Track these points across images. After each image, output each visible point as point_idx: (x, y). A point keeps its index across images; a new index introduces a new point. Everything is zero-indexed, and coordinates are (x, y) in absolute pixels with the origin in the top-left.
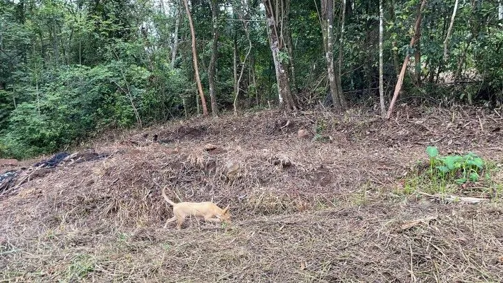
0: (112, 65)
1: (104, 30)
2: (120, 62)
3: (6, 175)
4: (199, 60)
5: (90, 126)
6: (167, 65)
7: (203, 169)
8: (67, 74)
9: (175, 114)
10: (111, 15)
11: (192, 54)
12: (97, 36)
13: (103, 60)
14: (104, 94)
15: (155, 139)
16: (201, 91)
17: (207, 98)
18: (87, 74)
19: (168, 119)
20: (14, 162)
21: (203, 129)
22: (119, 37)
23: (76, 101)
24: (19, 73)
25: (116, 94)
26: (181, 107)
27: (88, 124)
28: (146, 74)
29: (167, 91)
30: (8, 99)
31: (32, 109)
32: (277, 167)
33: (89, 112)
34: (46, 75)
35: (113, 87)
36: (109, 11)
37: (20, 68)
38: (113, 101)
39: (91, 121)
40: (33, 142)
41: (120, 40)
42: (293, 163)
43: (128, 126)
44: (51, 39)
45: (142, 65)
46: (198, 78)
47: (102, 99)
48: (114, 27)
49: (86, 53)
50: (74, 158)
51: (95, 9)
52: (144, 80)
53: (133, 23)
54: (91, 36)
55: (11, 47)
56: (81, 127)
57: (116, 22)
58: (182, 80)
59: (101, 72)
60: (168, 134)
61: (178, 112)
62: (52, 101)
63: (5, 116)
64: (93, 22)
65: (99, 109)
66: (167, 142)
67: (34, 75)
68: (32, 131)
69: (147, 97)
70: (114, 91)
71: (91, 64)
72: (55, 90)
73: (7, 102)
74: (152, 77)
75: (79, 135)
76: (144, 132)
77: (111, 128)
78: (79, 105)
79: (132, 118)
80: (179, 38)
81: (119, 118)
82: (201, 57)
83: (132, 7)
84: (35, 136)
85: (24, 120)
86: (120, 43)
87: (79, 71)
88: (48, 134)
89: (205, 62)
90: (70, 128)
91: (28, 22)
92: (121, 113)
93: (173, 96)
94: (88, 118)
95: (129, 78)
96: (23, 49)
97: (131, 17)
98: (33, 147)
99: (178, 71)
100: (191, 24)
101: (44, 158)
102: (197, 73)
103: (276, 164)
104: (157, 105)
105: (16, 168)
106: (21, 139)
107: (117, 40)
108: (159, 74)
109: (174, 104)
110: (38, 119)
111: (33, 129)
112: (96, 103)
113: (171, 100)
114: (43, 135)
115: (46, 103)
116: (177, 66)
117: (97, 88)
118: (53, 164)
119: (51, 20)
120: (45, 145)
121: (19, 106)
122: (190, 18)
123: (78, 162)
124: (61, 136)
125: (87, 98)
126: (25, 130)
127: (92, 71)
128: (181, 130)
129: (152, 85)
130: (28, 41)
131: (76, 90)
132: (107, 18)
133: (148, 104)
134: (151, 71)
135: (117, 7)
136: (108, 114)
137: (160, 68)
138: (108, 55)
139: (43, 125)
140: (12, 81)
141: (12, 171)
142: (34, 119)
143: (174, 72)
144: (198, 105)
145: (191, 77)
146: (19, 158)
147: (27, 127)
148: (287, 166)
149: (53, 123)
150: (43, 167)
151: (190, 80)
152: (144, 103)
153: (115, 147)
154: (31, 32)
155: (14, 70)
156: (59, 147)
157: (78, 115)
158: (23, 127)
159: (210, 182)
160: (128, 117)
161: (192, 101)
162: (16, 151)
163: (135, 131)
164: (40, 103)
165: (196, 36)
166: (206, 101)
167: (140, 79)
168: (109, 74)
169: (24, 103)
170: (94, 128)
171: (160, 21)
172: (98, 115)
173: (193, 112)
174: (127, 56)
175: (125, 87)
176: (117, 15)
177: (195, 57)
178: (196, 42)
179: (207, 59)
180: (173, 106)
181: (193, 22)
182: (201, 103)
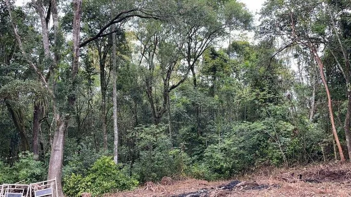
0: (266, 121)
1: (262, 99)
2: (272, 118)
3: (202, 191)
4: (335, 116)
5: (251, 163)
6: (307, 120)
8: (237, 127)
9: (315, 158)
10: (266, 88)
11: (328, 112)
12: (257, 102)
13: (259, 117)
14: (260, 141)
15: (300, 178)
16: (338, 141)
17: (344, 148)
18: (250, 127)
19: (308, 163)
20: (206, 182)
21: (342, 174)
22: (271, 102)
23: (242, 145)
24: (210, 126)
25: (269, 141)
26: (320, 153)
27: (250, 161)
28: (291, 128)
29: (307, 140)
30: (203, 142)
31: (216, 148)
33: (250, 153)
34: (225, 127)
35: (267, 136)
36: (264, 86)
37: (210, 123)
38: (266, 146)
39: (251, 159)
40: (216, 171)
41: (272, 104)
43: (277, 165)
44: (228, 105)
45: (287, 121)
46: (334, 131)
47: (259, 145)
48: (268, 96)
49: (249, 113)
50: (243, 186)
51: (255, 85)
52: (288, 132)
53: (281, 92)
54: (253, 102)
55: (206, 111)
56: (245, 163)
57: (269, 93)
58: (320, 132)
59: (259, 126)
60: (310, 175)
61: (318, 157)
62: (228, 144)
63: (201, 152)
64: (254, 93)
65: (257, 151)
66: (311, 181)
67: (218, 127)
68: (216, 163)
69: (291, 144)
70: (267, 139)
71: (252, 120)
72: (230, 137)
73: (202, 144)
74: (295, 129)
75: (244, 169)
76: (291, 171)
77: (266, 165)
78: (244, 148)
79: (280, 159)
80: (316, 100)
81: (271, 159)
82: (337, 114)
83: (281, 81)
84: (218, 167)
85: (212, 156)
86: (272, 107)
87: (245, 125)
88: (225, 166)
89: (340, 118)
90: (238, 163)
91: (216, 96)
92: (272, 155)
93: (312, 144)
94: (250, 157)
95: (278, 130)
96: (212, 111)
97: (279, 88)
98: (216, 174)
99: (316, 124)
100: (327, 90)
101: (221, 182)
102: (333, 127)
104: (300, 151)
105: (207, 187)
106: (210, 168)
107: (269, 104)
108: (300, 127)
109: (313, 150)
110: (219, 155)
111: (217, 162)
112: (255, 147)
113: (311, 147)
114: (222, 166)
115: (224, 145)
116: (315, 121)
117: (256, 136)
118: (230, 188)
119: (228, 95)
120: (222, 173)
121: (209, 146)
122: (326, 86)
123: (246, 189)
124: (232, 168)
125: (249, 143)
126: (212, 162)
127: (252, 125)
128: (321, 172)
129: (295, 136)
130: (215, 107)
131: (243, 138)
132: (263, 90)
133: (292, 150)
134: (293, 125)
135: (269, 83)
136: (263, 155)
137: (302, 123)
138: (264, 114)
139: (222, 160)
140: (206, 131)
141: (205, 189)
142: (217, 155)
143: (313, 126)
144: (335, 153)
145: (328, 129)
146: (209, 180)
147: (213, 160)
149: (228, 159)
150: (224, 189)
151: (327, 132)
152: (289, 148)
153: (271, 181)
154: (218, 102)
155: (207, 124)
156: (231, 175)
157: (243, 155)
158: (211, 160)
160: (277, 158)
161: (330, 148)
162: (207, 175)
163: (283, 170)
164: (221, 145)
165: (331, 98)
166: (343, 150)
167: (285, 130)
168: (264, 127)
169: (212, 145)
170: (253, 164)
171: (300, 89)
172: (256, 155)
173: (331, 158)
174: (276, 115)
175: (275, 136)
176: (270, 88)
177: (331, 114)
178: (331, 103)
179: (342, 116)
180: (312, 152)
181: (329, 88)
182: (338, 151)
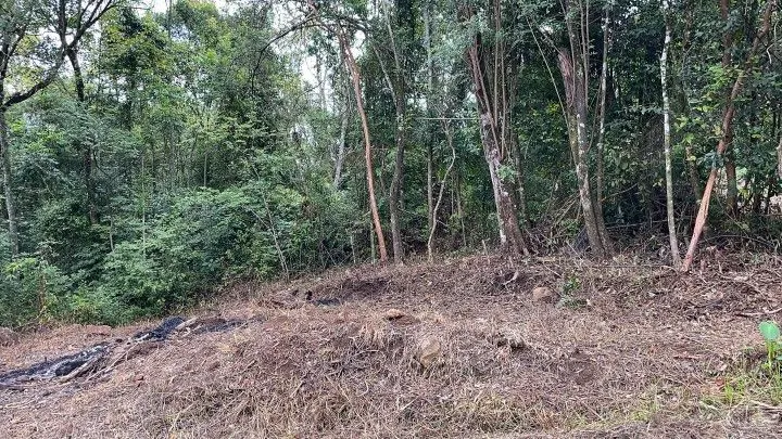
0: (250, 186)
1: (241, 138)
2: (261, 182)
3: (94, 350)
4: (375, 177)
5: (214, 275)
6: (328, 185)
7: (383, 349)
8: (184, 202)
9: (338, 258)
10: (251, 115)
11: (365, 170)
12: (230, 145)
13: (237, 179)
14: (236, 229)
15: (309, 299)
16: (378, 225)
17: (387, 236)
18: (214, 200)
19: (327, 267)
20: (107, 329)
21: (381, 283)
22: (261, 146)
23: (196, 240)
24: (120, 199)
25: (253, 230)
26: (348, 249)
27: (212, 274)
28: (298, 200)
29: (327, 223)
30: (102, 236)
31: (135, 251)
32: (501, 351)
33: (214, 255)
34: (157, 203)
35: (250, 219)
36: (248, 110)
37: (121, 192)
38: (248, 239)
39: (216, 269)
40: (133, 301)
41: (262, 151)
42: (527, 344)
43: (269, 277)
44: (166, 150)
45: (292, 187)
46: (373, 204)
47: (233, 237)
48: (255, 133)
49: (214, 170)
50: (191, 326)
51: (229, 108)
52: (293, 208)
53: (281, 126)
54: (221, 145)
55: (111, 163)
56: (202, 278)
57: (257, 126)
58: (350, 208)
59: (234, 197)
60: (328, 291)
61: (343, 256)
62: (163, 240)
63: (97, 261)
64: (225, 126)
65: (228, 252)
66: (326, 302)
67: (141, 202)
68: (133, 283)
69: (298, 233)
70: (251, 224)
71: (219, 185)
72: (168, 223)
73: (101, 241)
74: (306, 204)
75: (198, 291)
76: (292, 287)
77: (245, 279)
78: (201, 245)
79: (275, 264)
80: (346, 145)
81: (257, 264)
82: (379, 174)
83: (281, 103)
84: (137, 291)
85: (123, 268)
86: (262, 156)
87: (203, 196)
88: (155, 287)
89: (384, 180)
90: (185, 279)
91: (137, 129)
92: (260, 257)
93: (336, 232)
94: (212, 265)
95: (273, 205)
96: (127, 164)
97: (278, 117)
98: (132, 307)
99: (344, 193)
100: (364, 125)
101: (143, 325)
102: (372, 197)
103: (500, 344)
104: (313, 246)
105: (107, 339)
106: (117, 295)
107: (257, 151)
108: (316, 199)
109: (337, 243)
110: (142, 266)
111: (135, 281)
112: (224, 243)
113: (332, 238)
114: (148, 289)
115: (154, 242)
116: (343, 187)
117: (227, 220)
118: (160, 335)
119: (166, 126)
120: (149, 304)
121: (118, 246)
122: (363, 118)
123: (197, 333)
124: (171, 292)
125: (211, 236)
126: (123, 282)
127: (221, 196)
128: (347, 284)
129: (306, 216)
130: (134, 153)
131: (197, 224)
132: (246, 120)
133: (299, 244)
134: (305, 195)
135: (259, 104)
136: (240, 258)
137: (318, 190)
138: (245, 172)
139: (148, 275)
140: (110, 212)
141: (103, 344)
142: (137, 266)
143: (338, 196)
144: (373, 246)
145: (363, 203)
146: (113, 324)
147: (127, 278)
148: (518, 348)
149: (162, 273)
150: (147, 339)
151: (361, 207)
152: (293, 242)
153: (251, 309)
154: (140, 142)
155: (114, 195)
156: (168, 307)
157: (198, 260)
158: (121, 278)
159: (395, 370)
160: (269, 263)
161: (365, 238)
162: (109, 313)
163: (278, 285)
164: (147, 243)
165: (372, 143)
166: (385, 239)
167: (288, 206)
168: (246, 200)
169: (125, 243)
170: (219, 280)
171: (319, 122)
172: (226, 260)
173: (366, 256)
174: (270, 173)
175: (267, 219)
176: (259, 115)
177: (370, 174)
178: (371, 151)
179: (388, 176)
180: (335, 247)
181: (368, 123)
182: (377, 242)
